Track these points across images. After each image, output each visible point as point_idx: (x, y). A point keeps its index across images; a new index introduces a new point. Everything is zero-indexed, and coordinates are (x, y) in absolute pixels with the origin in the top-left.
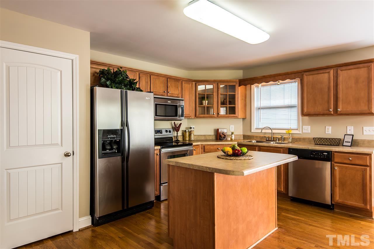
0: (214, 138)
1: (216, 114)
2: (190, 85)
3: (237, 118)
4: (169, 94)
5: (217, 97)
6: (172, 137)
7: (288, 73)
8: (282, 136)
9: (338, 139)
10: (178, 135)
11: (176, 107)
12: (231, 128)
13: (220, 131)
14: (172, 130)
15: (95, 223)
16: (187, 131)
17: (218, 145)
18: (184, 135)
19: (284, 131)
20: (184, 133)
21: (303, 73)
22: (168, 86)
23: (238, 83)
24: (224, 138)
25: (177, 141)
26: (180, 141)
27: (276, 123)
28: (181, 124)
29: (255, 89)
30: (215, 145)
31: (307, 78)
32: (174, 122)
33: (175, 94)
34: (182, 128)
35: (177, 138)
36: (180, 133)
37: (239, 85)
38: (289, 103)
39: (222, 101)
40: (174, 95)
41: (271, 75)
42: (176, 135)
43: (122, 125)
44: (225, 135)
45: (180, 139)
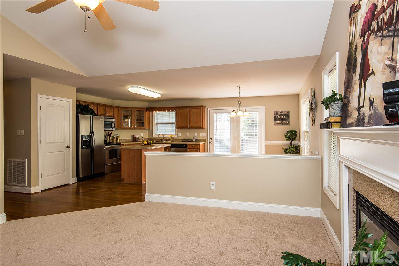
0: (131, 140)
1: (133, 126)
2: (118, 110)
3: (145, 129)
4: (107, 115)
5: (133, 117)
6: (107, 140)
7: (171, 107)
8: (168, 139)
9: (191, 139)
10: (110, 139)
11: (111, 123)
13: (135, 136)
15: (79, 180)
16: (115, 136)
19: (169, 136)
20: (113, 138)
21: (177, 108)
22: (106, 110)
23: (146, 109)
24: (138, 140)
25: (110, 143)
27: (165, 132)
28: (111, 133)
29: (155, 113)
30: (133, 144)
31: (179, 111)
32: (108, 131)
33: (110, 115)
34: (112, 135)
35: (109, 141)
37: (146, 111)
38: (172, 122)
39: (137, 119)
41: (163, 107)
43: (91, 133)
44: (138, 139)
45: (111, 141)
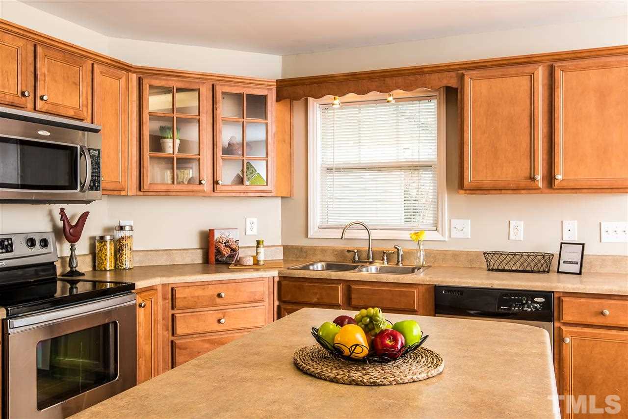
0: (198, 258)
1: (208, 182)
2: (123, 82)
3: (269, 195)
4: (40, 105)
5: (210, 129)
6: (53, 263)
7: (422, 68)
8: (398, 249)
9: (543, 255)
10: (77, 253)
11: (71, 154)
12: (249, 226)
13: (217, 235)
14: (51, 239)
16: (108, 238)
17: (220, 282)
18: (95, 254)
20: (97, 244)
21: (464, 71)
22: (38, 72)
23: (274, 89)
24: (231, 257)
25: (73, 276)
26: (83, 275)
28: (85, 215)
30: (209, 283)
31: (474, 87)
32: (62, 210)
33: (65, 107)
34: (91, 230)
35: (71, 265)
36: (82, 247)
37: (277, 96)
38: (414, 157)
40: (62, 111)
41: (373, 72)
42: (67, 253)
44: (233, 250)
45: (84, 266)
